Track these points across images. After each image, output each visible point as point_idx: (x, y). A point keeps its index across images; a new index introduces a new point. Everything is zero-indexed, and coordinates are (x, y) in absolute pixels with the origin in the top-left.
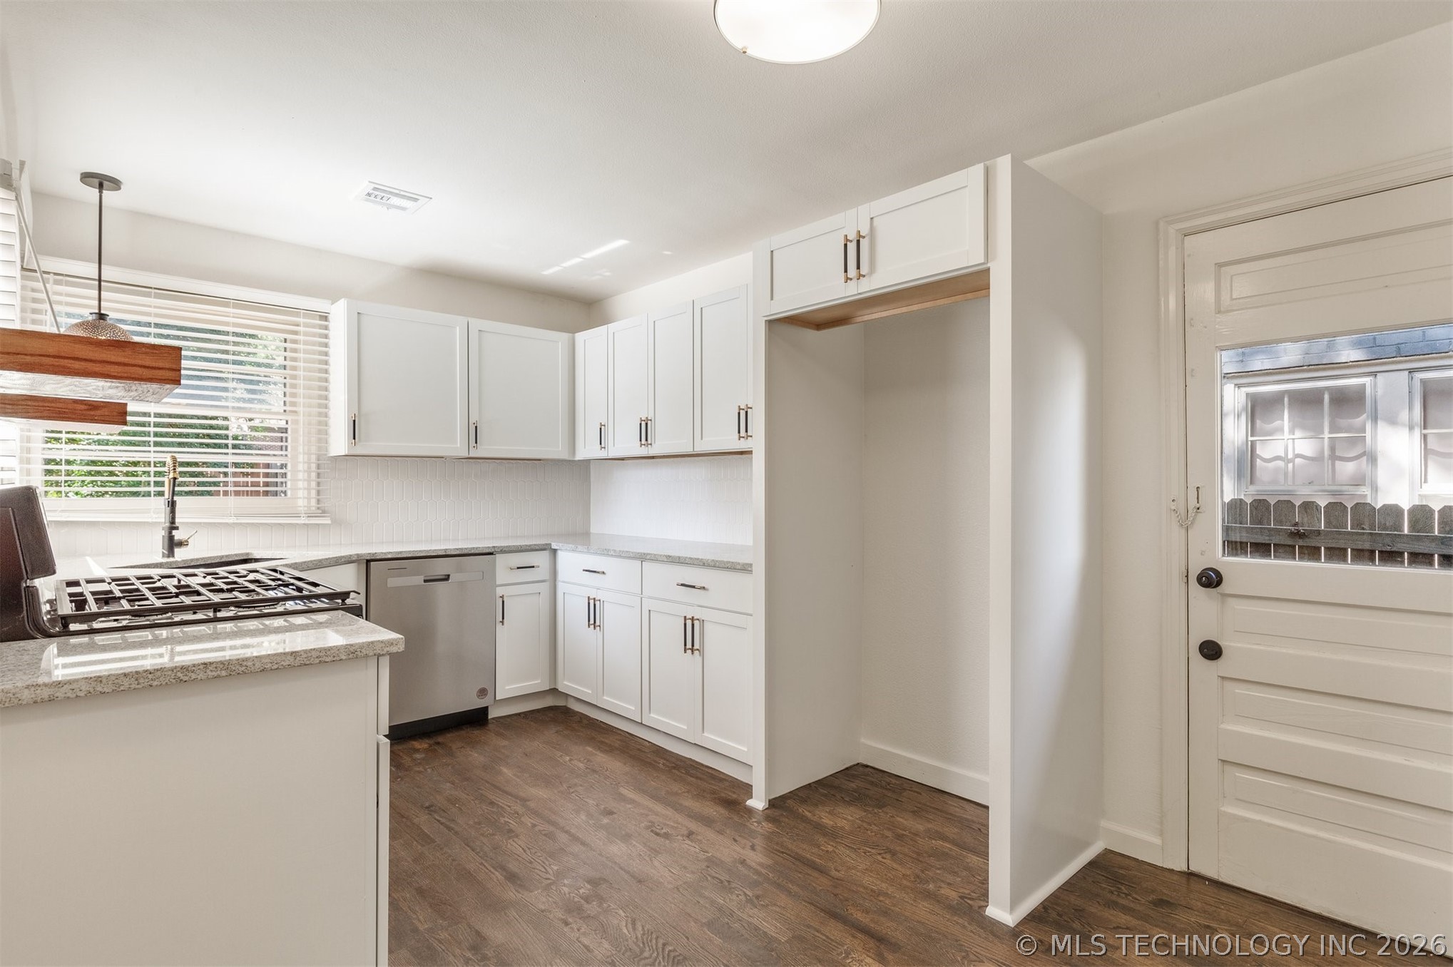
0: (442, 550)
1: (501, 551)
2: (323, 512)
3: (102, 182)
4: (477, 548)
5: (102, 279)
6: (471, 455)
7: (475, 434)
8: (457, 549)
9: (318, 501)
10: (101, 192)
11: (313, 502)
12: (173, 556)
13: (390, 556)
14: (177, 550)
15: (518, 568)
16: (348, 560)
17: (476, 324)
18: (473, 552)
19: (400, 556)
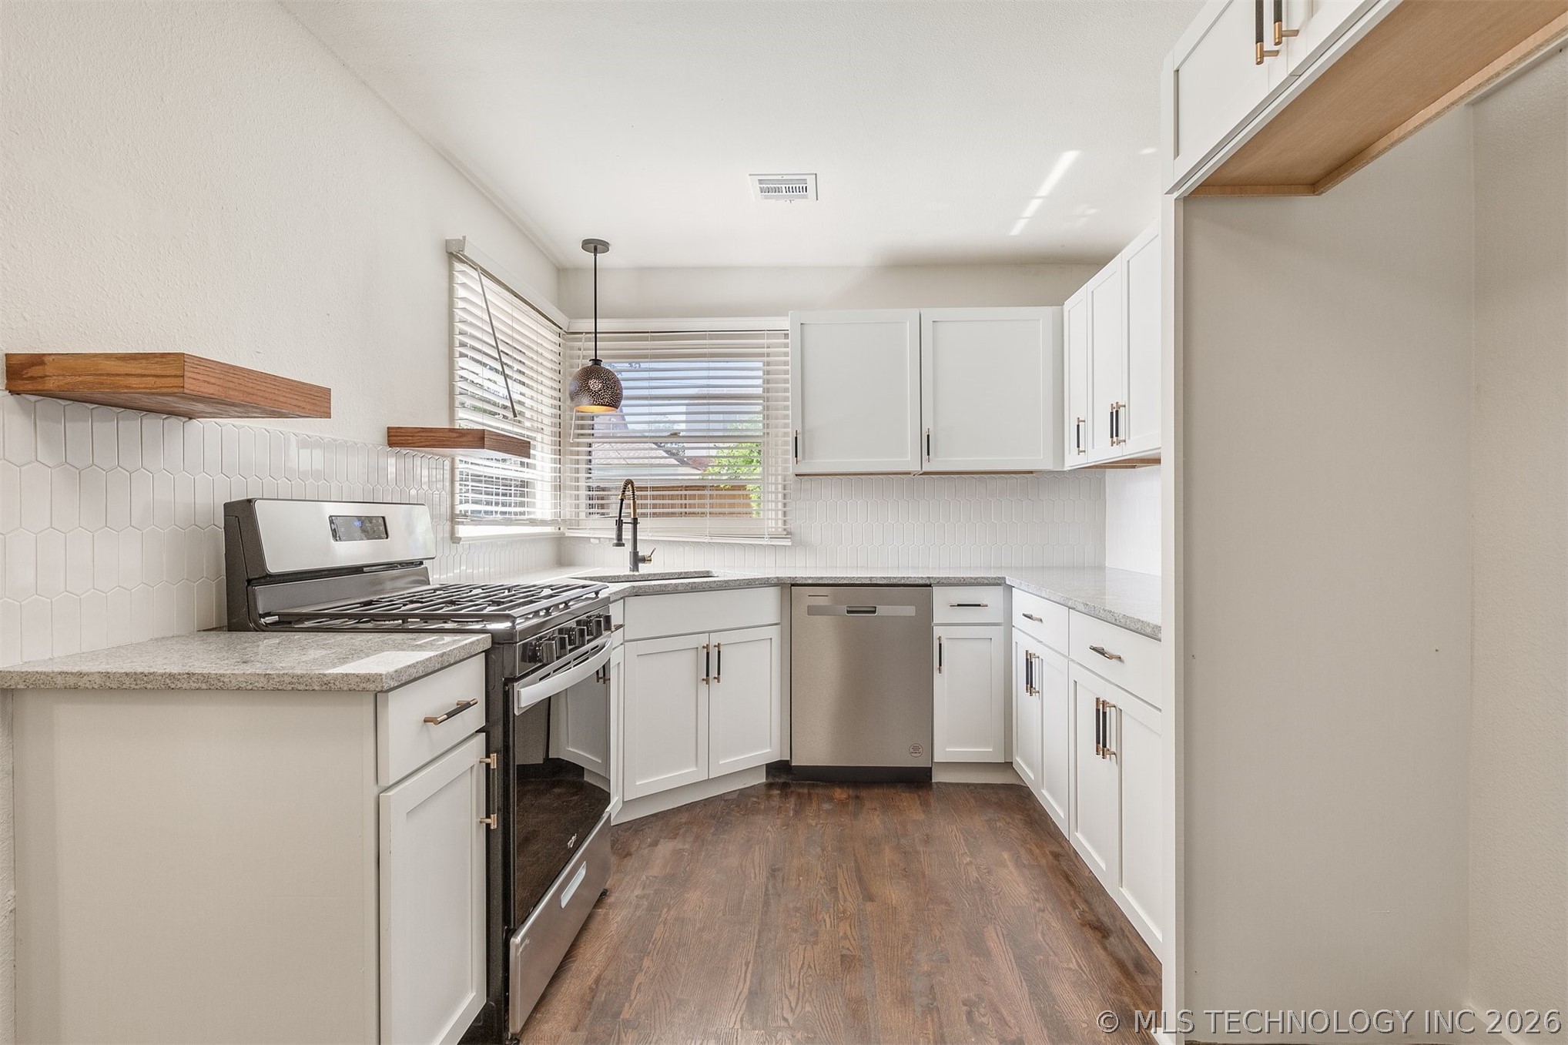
0: (867, 578)
1: (938, 583)
2: (789, 534)
3: (595, 246)
4: (908, 578)
5: (598, 331)
6: (925, 469)
7: (927, 444)
8: (884, 578)
9: (785, 522)
10: (595, 255)
11: (780, 523)
12: (638, 571)
13: (810, 582)
14: (640, 565)
15: (959, 605)
16: (766, 583)
17: (930, 314)
18: (903, 582)
19: (820, 582)
